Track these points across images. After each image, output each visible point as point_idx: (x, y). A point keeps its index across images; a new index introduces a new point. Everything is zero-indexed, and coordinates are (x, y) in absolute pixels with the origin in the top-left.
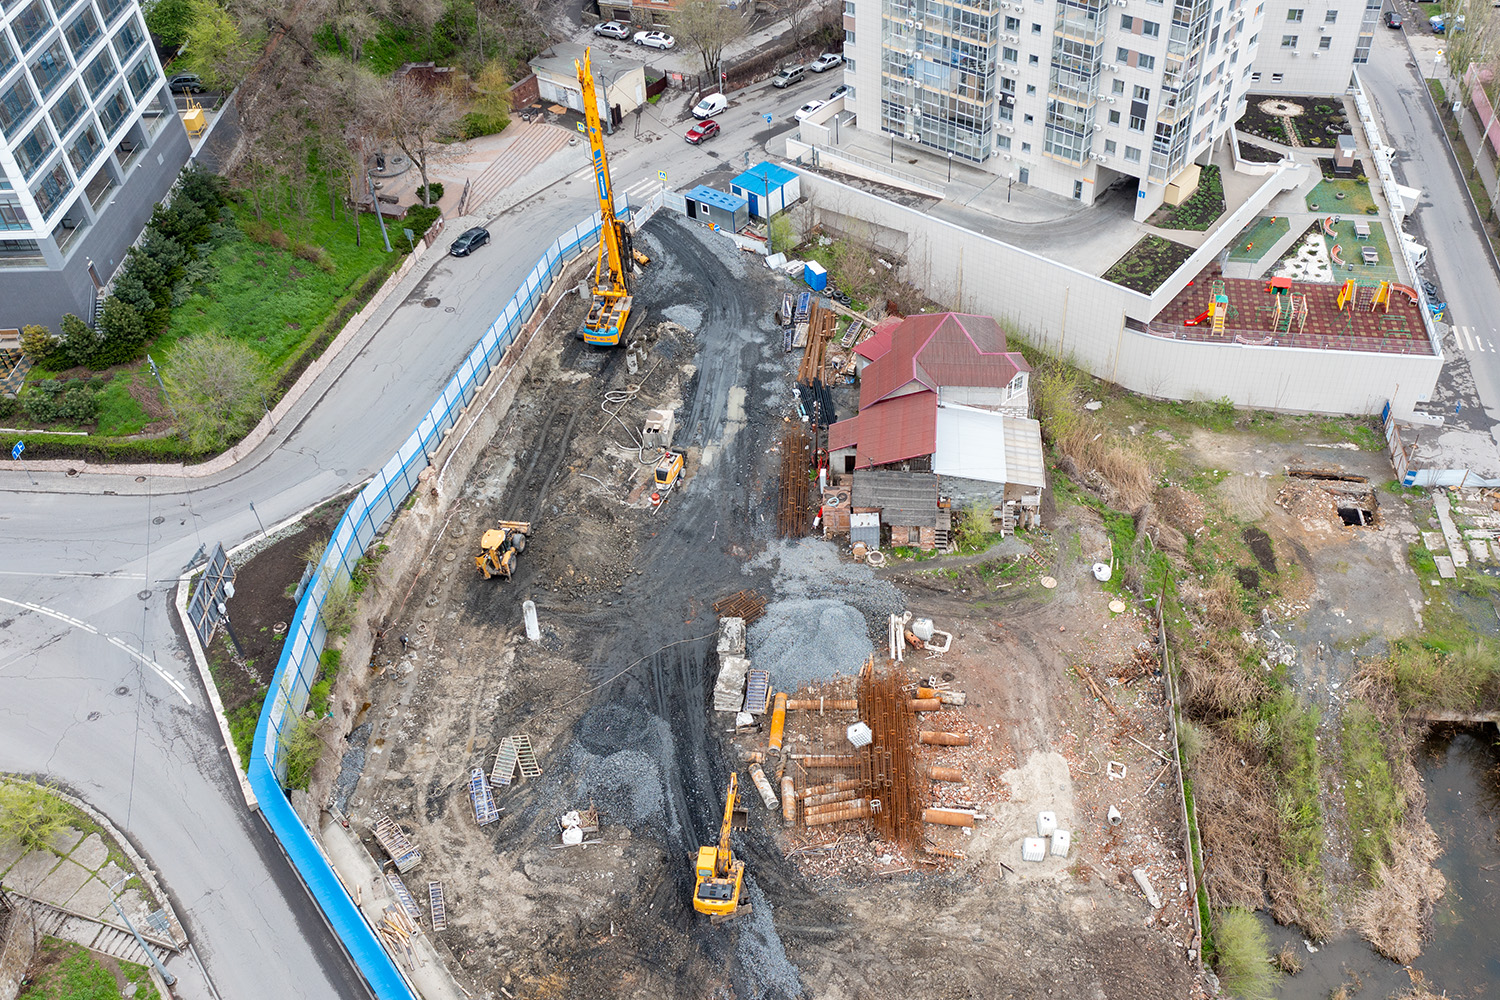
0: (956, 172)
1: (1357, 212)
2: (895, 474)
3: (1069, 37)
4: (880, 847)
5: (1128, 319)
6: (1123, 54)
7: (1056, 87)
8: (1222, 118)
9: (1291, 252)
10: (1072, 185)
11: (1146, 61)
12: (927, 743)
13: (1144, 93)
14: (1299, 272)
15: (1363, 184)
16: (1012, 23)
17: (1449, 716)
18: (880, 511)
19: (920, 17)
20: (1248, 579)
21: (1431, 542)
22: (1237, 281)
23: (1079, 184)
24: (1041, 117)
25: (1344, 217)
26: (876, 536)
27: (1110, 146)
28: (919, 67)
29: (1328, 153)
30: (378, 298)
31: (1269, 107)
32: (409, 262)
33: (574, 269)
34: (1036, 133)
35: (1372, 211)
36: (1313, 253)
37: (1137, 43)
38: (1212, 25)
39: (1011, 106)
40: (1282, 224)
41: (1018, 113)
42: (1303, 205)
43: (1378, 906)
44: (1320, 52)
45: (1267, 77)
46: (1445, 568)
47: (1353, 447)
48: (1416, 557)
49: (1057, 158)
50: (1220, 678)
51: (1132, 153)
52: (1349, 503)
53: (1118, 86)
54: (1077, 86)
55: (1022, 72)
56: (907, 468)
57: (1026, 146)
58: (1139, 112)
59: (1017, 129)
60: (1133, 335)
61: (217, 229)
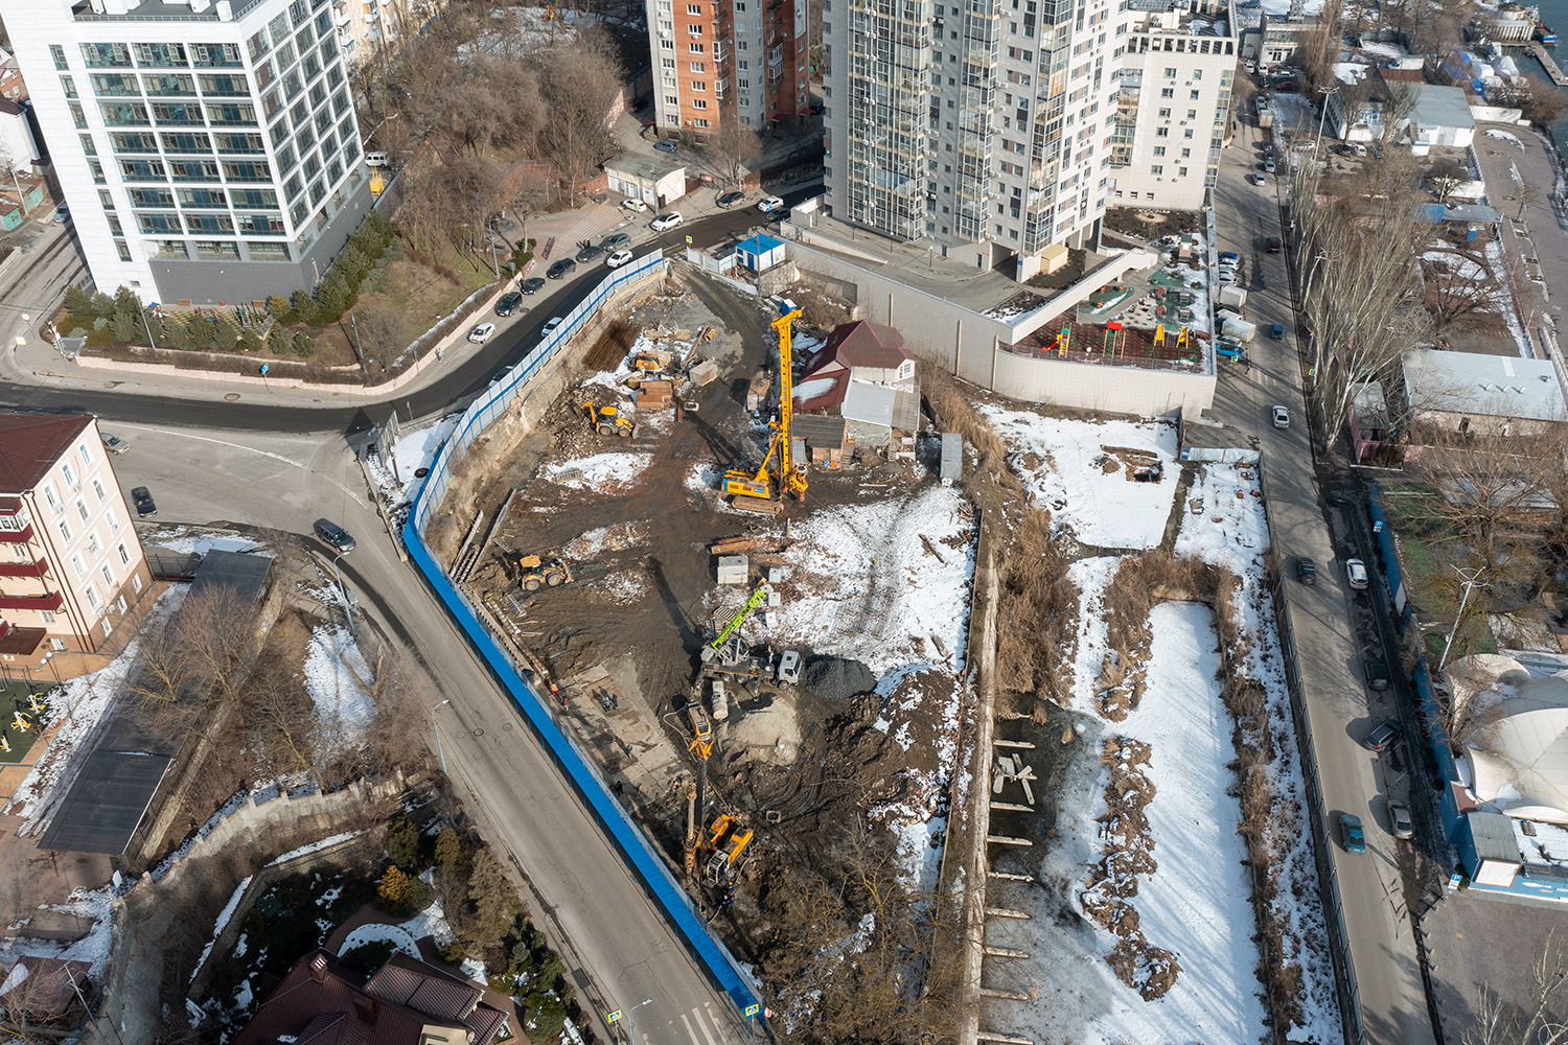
0: (897, 247)
2: (818, 417)
3: (967, 153)
5: (1000, 343)
7: (962, 188)
10: (976, 257)
13: (1018, 192)
14: (1132, 322)
16: (933, 144)
17: (1182, 596)
18: (805, 439)
19: (872, 139)
22: (1084, 325)
23: (980, 257)
24: (953, 208)
25: (1174, 289)
26: (803, 455)
27: (999, 229)
28: (873, 174)
31: (1140, 216)
32: (511, 284)
34: (949, 221)
35: (1196, 286)
36: (1145, 310)
37: (1013, 158)
39: (934, 201)
41: (940, 206)
44: (1179, 178)
49: (964, 237)
51: (1013, 234)
52: (1144, 470)
53: (1002, 187)
54: (975, 186)
55: (941, 177)
56: (826, 413)
57: (945, 229)
58: (1016, 205)
59: (939, 218)
60: (1005, 354)
61: (389, 251)
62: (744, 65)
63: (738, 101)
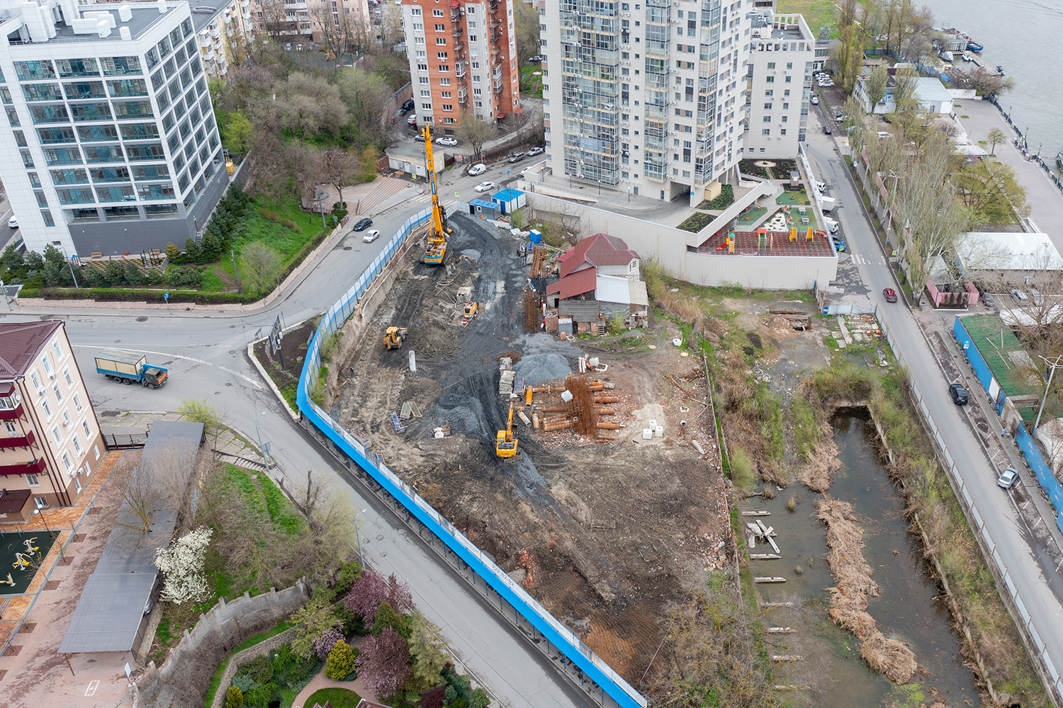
0: (602, 191)
1: (801, 204)
2: (578, 302)
3: (652, 120)
4: (578, 436)
5: (688, 246)
6: (677, 127)
7: (648, 145)
8: (729, 159)
9: (768, 220)
10: (660, 193)
11: (688, 129)
12: (597, 402)
13: (688, 144)
14: (772, 228)
15: (804, 193)
16: (625, 117)
17: (845, 404)
18: (572, 317)
19: (581, 117)
20: (749, 352)
21: (835, 335)
22: (742, 233)
23: (663, 192)
24: (642, 160)
25: (793, 206)
26: (571, 328)
27: (675, 171)
28: (582, 141)
29: (787, 181)
30: (322, 246)
31: (759, 164)
32: (334, 232)
33: (417, 234)
34: (639, 169)
35: (808, 203)
36: (778, 221)
37: (683, 121)
38: (717, 113)
39: (627, 157)
40: (764, 210)
41: (631, 160)
42: (775, 202)
43: (810, 471)
44: (781, 137)
45: (757, 150)
46: (841, 344)
47: (800, 301)
48: (829, 342)
49: (651, 179)
50: (735, 386)
51: (686, 174)
52: (799, 325)
53: (677, 141)
54: (657, 143)
55: (632, 140)
56: (584, 298)
57: (636, 176)
58: (687, 153)
59: (632, 168)
60: (691, 254)
61: (246, 211)
62: (476, 78)
63: (474, 104)
